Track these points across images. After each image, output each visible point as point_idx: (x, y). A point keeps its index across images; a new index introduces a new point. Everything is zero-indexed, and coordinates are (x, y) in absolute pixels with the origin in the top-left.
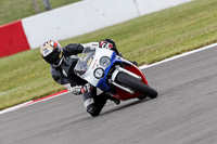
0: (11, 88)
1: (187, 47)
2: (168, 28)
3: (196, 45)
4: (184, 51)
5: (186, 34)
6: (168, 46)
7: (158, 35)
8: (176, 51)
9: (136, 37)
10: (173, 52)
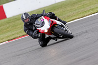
1: (77, 17)
2: (69, 9)
3: (81, 16)
4: (76, 19)
5: (77, 11)
7: (64, 11)
10: (71, 19)
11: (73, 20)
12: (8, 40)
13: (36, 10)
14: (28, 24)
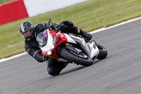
0: (16, 43)
1: (131, 17)
2: (118, 4)
3: (137, 15)
4: (129, 19)
5: (130, 8)
6: (119, 16)
7: (113, 8)
8: (124, 19)
9: (98, 10)
11: (125, 21)
14: (29, 39)
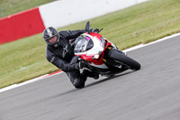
2: (160, 14)
4: (173, 33)
5: (175, 19)
6: (161, 29)
7: (153, 20)
8: (167, 33)
10: (164, 34)
11: (168, 35)
12: (50, 73)
13: (100, 17)
14: (56, 46)
